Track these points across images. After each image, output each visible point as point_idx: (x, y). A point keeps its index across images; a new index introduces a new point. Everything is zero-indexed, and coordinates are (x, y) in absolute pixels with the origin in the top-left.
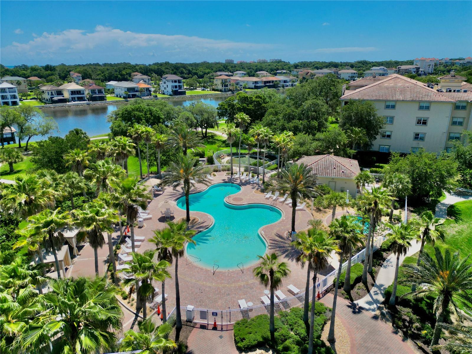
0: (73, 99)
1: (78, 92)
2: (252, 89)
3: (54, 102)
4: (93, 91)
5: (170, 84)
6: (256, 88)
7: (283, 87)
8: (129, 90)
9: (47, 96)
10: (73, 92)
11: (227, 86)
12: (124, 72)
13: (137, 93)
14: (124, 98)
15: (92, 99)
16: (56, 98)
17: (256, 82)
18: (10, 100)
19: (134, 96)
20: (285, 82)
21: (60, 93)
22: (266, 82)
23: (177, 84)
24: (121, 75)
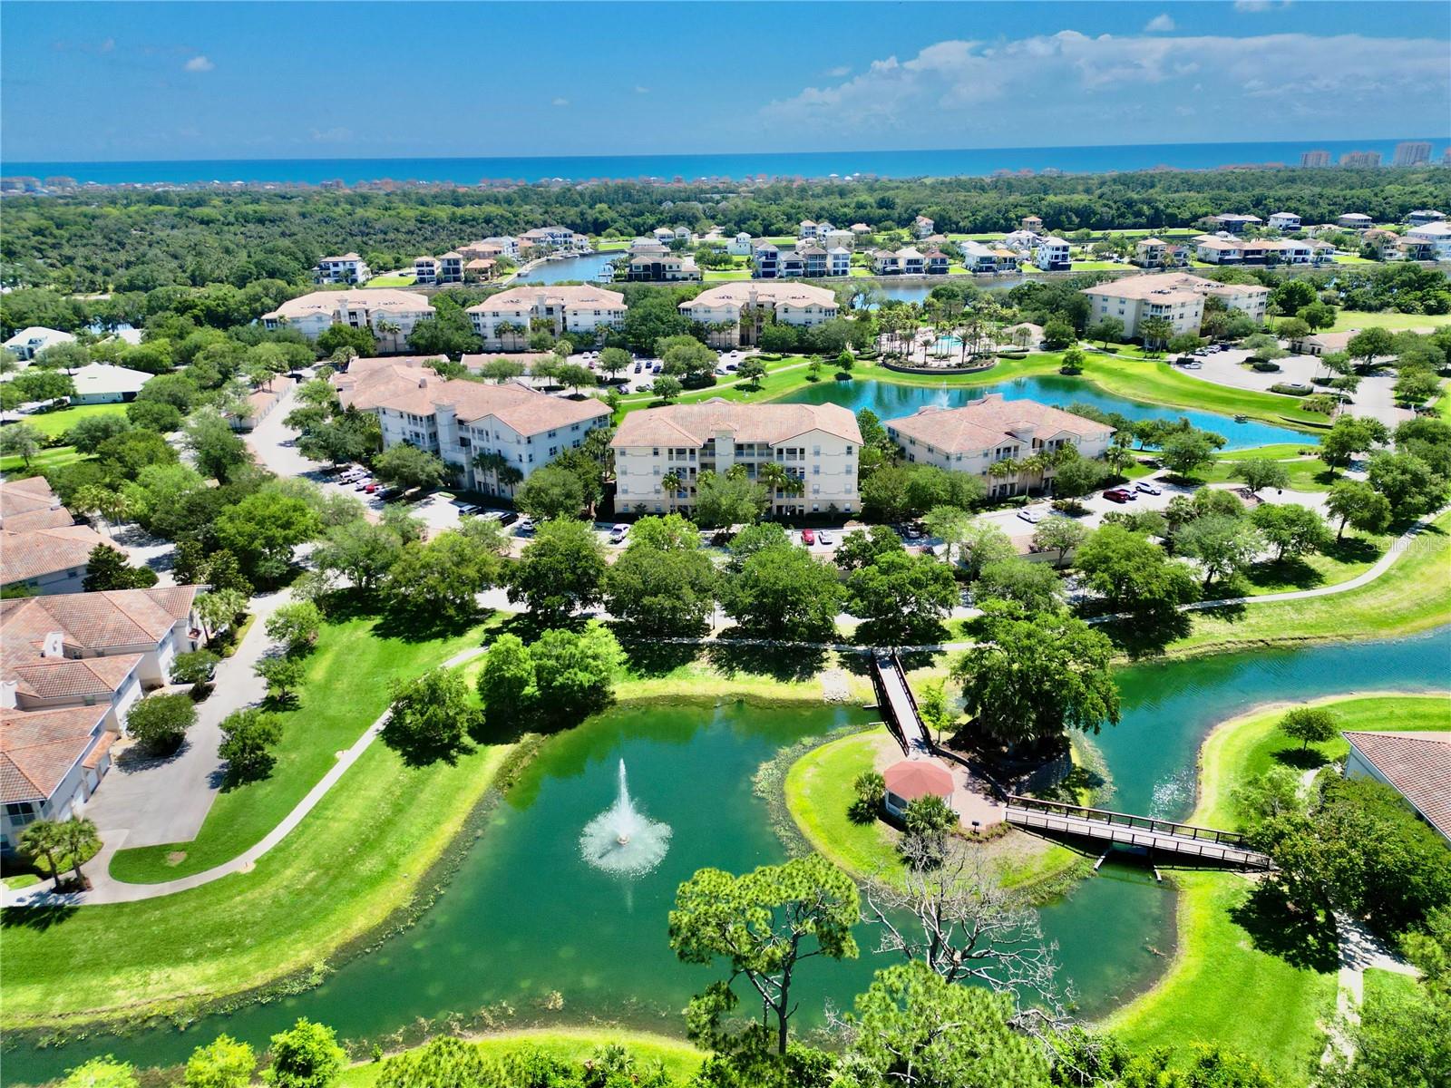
0: (908, 271)
1: (917, 262)
2: (1214, 263)
3: (885, 273)
4: (934, 261)
5: (1049, 253)
6: (1222, 262)
7: (1289, 263)
8: (983, 260)
9: (879, 265)
10: (910, 262)
11: (1156, 257)
12: (1012, 215)
13: (994, 266)
14: (974, 271)
15: (931, 271)
16: (888, 269)
17: (1224, 252)
18: (841, 269)
19: (988, 269)
20: (1298, 252)
21: (894, 262)
22: (1247, 252)
23: (1060, 253)
24: (1006, 219)
